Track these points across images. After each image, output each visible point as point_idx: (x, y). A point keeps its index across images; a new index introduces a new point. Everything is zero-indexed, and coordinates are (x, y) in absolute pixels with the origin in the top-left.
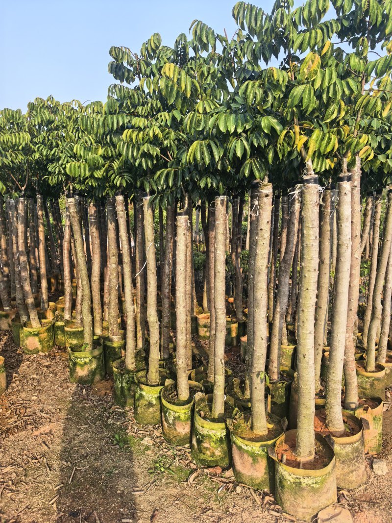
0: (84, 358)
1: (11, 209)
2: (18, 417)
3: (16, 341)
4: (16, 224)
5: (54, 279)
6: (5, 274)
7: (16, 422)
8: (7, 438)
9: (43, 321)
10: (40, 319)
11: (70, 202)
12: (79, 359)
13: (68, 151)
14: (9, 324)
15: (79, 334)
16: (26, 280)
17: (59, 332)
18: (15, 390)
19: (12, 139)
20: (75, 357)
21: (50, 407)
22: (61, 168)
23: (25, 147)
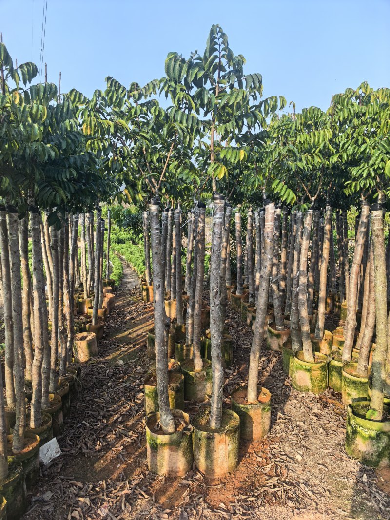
0: (368, 429)
1: (296, 222)
2: (279, 479)
3: (285, 369)
4: (300, 240)
5: (330, 299)
6: (282, 288)
7: (275, 487)
8: (263, 508)
9: (316, 353)
10: (313, 350)
11: (375, 216)
12: (361, 428)
13: (383, 146)
14: (279, 345)
15: (361, 386)
16: (303, 304)
17: (334, 373)
18: (278, 435)
19: (310, 140)
20: (357, 424)
21: (318, 482)
22: (371, 170)
23: (323, 150)
